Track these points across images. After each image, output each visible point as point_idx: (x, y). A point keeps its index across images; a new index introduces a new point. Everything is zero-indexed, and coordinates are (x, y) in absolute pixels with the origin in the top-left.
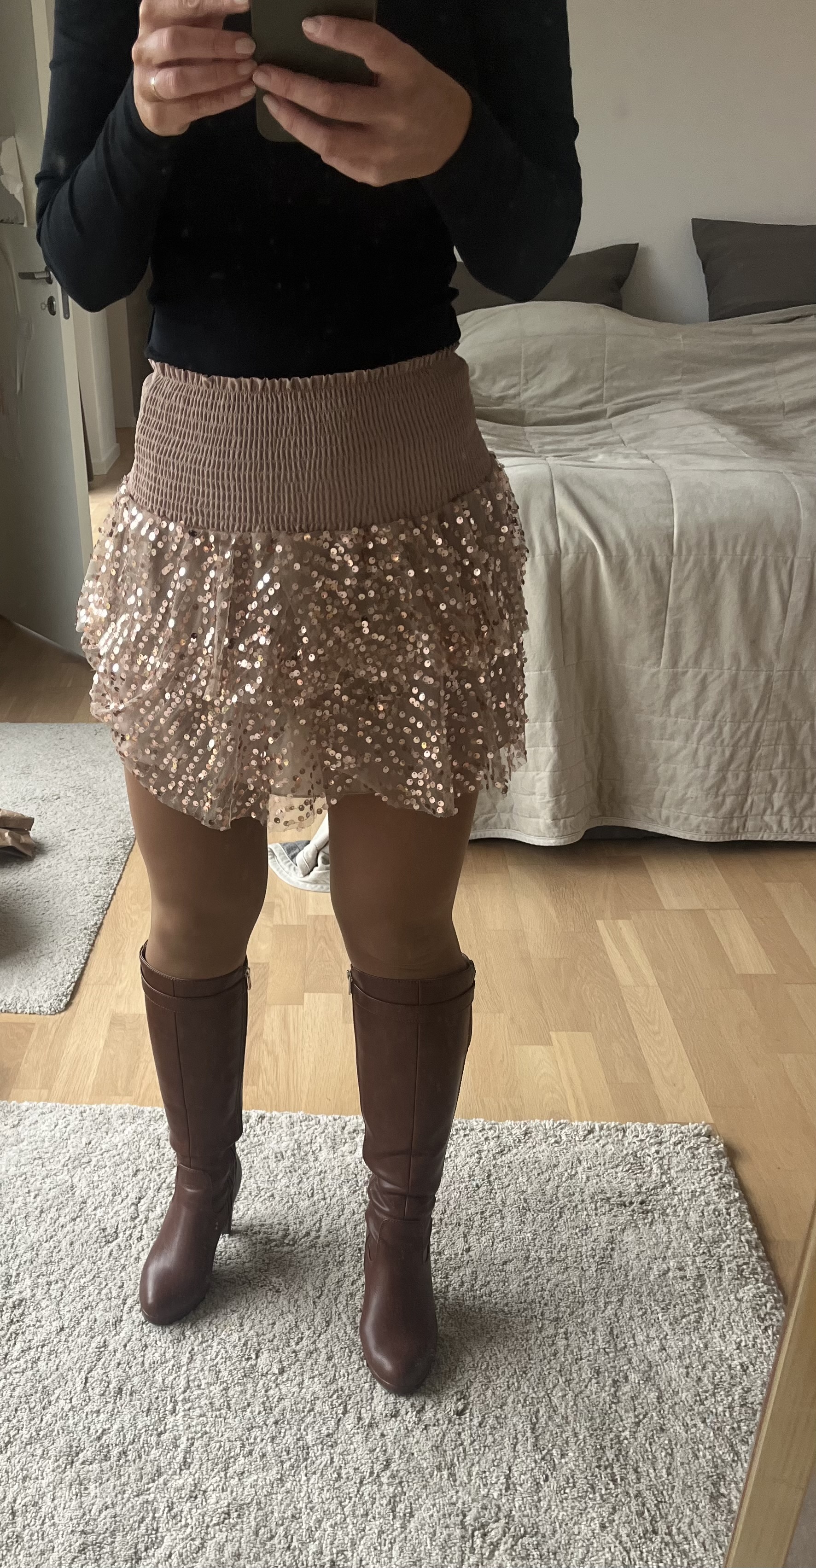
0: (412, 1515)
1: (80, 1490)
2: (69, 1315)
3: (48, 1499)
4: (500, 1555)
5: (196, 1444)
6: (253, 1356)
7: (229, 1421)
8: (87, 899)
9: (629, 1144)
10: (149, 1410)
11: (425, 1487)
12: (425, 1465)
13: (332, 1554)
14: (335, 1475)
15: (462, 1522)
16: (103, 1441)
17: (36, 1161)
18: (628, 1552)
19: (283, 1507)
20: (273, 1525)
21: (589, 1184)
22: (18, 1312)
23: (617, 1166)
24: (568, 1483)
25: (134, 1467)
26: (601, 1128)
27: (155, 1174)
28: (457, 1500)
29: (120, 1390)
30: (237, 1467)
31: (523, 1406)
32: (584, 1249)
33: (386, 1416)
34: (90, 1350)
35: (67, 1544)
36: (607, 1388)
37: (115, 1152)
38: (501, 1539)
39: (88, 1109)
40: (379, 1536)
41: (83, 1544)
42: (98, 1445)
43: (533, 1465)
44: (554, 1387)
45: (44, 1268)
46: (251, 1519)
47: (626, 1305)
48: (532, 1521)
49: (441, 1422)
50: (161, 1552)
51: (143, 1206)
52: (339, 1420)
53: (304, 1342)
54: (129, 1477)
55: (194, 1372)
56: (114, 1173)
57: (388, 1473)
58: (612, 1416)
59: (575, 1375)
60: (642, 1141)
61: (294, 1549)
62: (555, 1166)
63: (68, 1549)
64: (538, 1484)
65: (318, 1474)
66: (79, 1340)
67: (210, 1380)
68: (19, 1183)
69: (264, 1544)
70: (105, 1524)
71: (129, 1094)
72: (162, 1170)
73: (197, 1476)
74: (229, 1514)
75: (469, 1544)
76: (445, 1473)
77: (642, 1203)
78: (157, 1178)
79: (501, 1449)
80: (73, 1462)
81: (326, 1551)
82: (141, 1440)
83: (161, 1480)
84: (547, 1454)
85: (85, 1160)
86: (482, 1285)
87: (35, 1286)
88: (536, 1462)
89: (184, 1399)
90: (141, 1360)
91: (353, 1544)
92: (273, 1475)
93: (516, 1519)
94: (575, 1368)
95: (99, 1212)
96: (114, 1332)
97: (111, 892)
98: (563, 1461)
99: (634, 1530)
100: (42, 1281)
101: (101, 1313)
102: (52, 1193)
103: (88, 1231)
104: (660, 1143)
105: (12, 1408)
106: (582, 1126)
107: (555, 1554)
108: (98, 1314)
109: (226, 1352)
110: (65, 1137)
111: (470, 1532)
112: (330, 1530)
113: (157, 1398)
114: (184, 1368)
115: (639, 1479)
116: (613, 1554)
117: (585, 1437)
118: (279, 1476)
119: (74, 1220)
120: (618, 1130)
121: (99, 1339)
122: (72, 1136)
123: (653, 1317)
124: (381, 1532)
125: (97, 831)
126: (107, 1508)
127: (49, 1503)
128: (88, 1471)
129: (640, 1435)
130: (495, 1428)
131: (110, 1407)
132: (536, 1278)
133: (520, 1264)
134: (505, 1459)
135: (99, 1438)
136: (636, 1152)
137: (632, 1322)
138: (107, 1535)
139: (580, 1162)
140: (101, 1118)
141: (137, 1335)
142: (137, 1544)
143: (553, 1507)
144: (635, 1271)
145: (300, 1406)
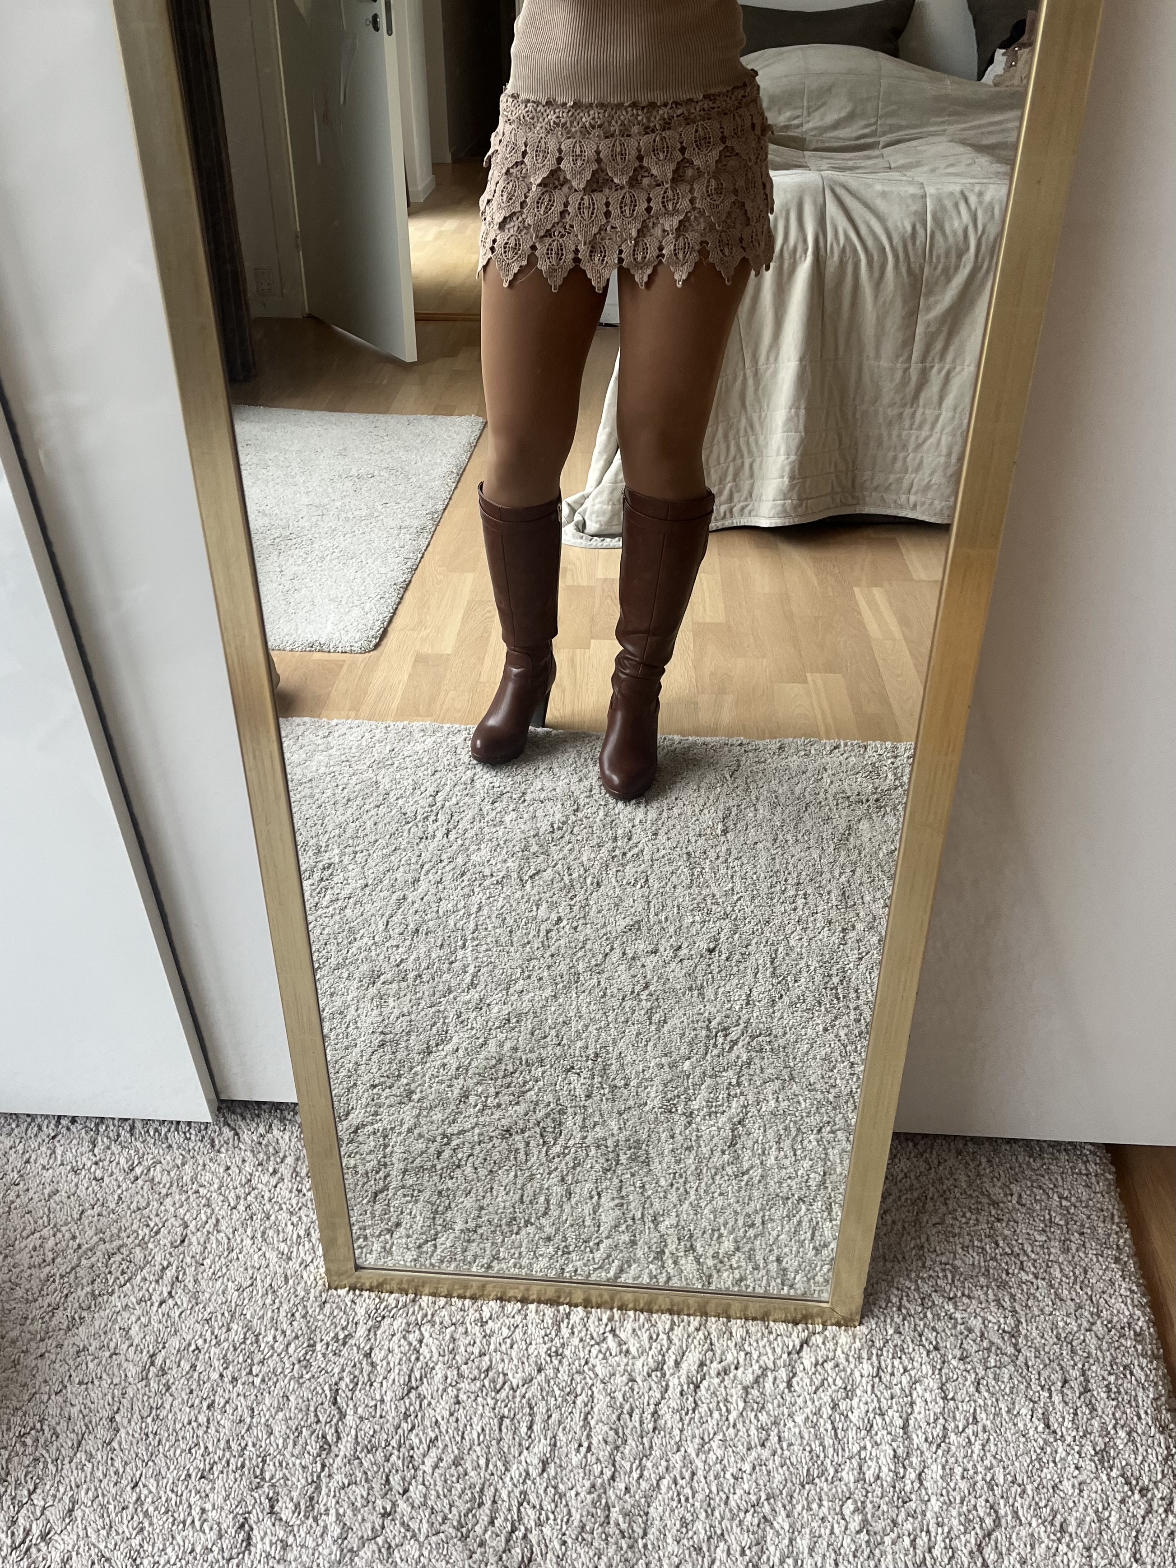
0: (665, 1022)
2: (373, 875)
3: (352, 1009)
5: (482, 971)
6: (534, 908)
7: (512, 954)
8: (398, 560)
10: (442, 945)
11: (678, 1002)
12: (678, 987)
13: (596, 1049)
14: (602, 993)
15: (708, 1026)
16: (401, 967)
19: (556, 1015)
20: (547, 1029)
21: (832, 786)
22: (327, 873)
23: (858, 773)
24: (799, 999)
26: (846, 745)
28: (705, 1011)
29: (417, 931)
30: (518, 987)
31: (765, 946)
32: (826, 834)
33: (647, 952)
34: (392, 902)
36: (837, 934)
37: (416, 757)
38: (739, 1038)
39: (392, 725)
40: (637, 1036)
41: (382, 1041)
42: (397, 969)
43: (771, 987)
44: (793, 933)
45: (350, 841)
46: (528, 1024)
48: (767, 1026)
49: (694, 957)
50: (450, 1047)
51: (440, 798)
52: (607, 955)
53: (578, 899)
54: (423, 992)
55: (482, 919)
56: (415, 773)
57: (647, 992)
58: (840, 953)
59: (810, 925)
60: (880, 755)
61: (564, 1046)
62: (804, 772)
63: (369, 1045)
64: (774, 1001)
65: (587, 992)
66: (382, 894)
67: (497, 925)
68: (328, 779)
69: (538, 1041)
70: (401, 1027)
71: (431, 715)
73: (482, 994)
74: (509, 1021)
75: (712, 1042)
76: (696, 993)
77: (877, 800)
79: (744, 977)
80: (374, 983)
81: (592, 1046)
82: (435, 967)
83: (451, 996)
84: (783, 979)
85: (389, 762)
86: (736, 859)
87: (342, 854)
88: (773, 985)
89: (473, 938)
90: (436, 909)
91: (614, 1042)
92: (548, 993)
93: (753, 1025)
94: (811, 919)
95: (400, 802)
96: (412, 889)
97: (420, 555)
98: (797, 984)
99: (851, 1032)
100: (349, 850)
102: (358, 787)
103: (390, 815)
104: (896, 757)
105: (322, 942)
106: (829, 743)
107: (784, 1048)
108: (399, 875)
109: (511, 906)
110: (371, 745)
111: (714, 1033)
112: (595, 1032)
113: (449, 937)
114: (474, 916)
115: (858, 998)
116: (832, 1048)
117: (816, 968)
118: (553, 994)
119: (378, 807)
120: (860, 747)
121: (399, 894)
122: (378, 745)
124: (638, 1034)
126: (404, 1016)
127: (353, 1012)
128: (388, 989)
129: (862, 968)
130: (740, 962)
131: (408, 943)
132: (782, 855)
133: (769, 845)
134: (746, 983)
135: (398, 966)
136: (874, 763)
137: (861, 888)
139: (826, 770)
140: (404, 732)
141: (434, 891)
142: (429, 1041)
143: (785, 1017)
145: (573, 945)
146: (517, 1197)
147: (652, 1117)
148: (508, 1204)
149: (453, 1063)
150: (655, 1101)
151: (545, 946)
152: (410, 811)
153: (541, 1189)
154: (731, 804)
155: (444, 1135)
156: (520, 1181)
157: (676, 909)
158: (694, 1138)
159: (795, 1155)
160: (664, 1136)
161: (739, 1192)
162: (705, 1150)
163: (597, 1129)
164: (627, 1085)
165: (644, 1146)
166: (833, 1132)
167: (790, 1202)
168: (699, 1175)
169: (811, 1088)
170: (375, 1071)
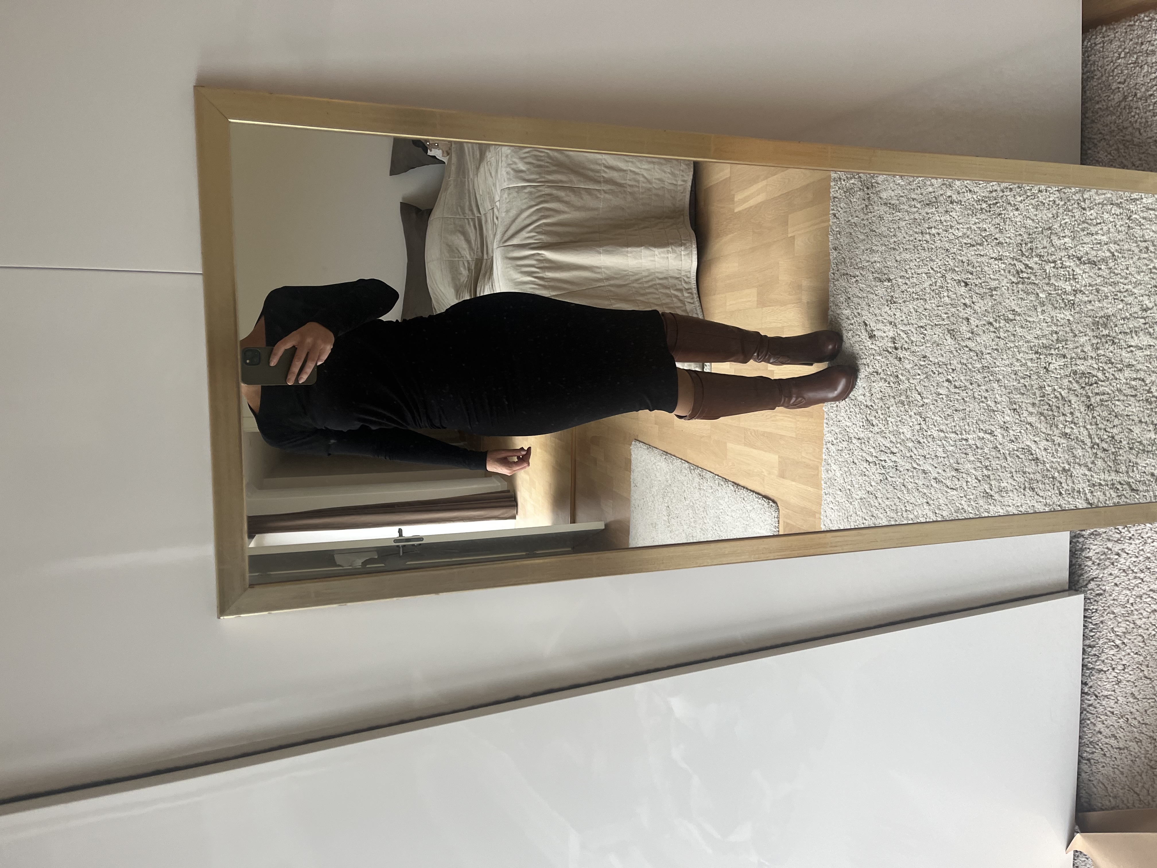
0: (1014, 310)
1: (1004, 491)
2: (921, 499)
4: (1031, 264)
5: (982, 427)
6: (941, 396)
7: (971, 409)
8: (720, 491)
9: (840, 195)
10: (966, 454)
11: (1000, 303)
12: (990, 303)
13: (1032, 353)
14: (996, 352)
15: (1016, 284)
16: (980, 479)
17: (849, 520)
18: (1028, 196)
19: (1011, 380)
20: (1020, 385)
21: (859, 216)
23: (851, 201)
24: (997, 227)
25: (993, 462)
26: (833, 210)
27: (856, 453)
28: (1007, 286)
29: (957, 470)
30: (992, 404)
31: (963, 251)
32: (890, 219)
33: (968, 324)
34: (938, 487)
35: (1030, 499)
36: (954, 207)
37: (844, 475)
38: (1024, 264)
39: (824, 491)
41: (1029, 489)
42: (982, 481)
43: (989, 246)
44: (954, 235)
45: (899, 514)
46: (1017, 397)
47: (915, 196)
48: (1015, 246)
49: (970, 295)
50: (1033, 446)
51: (870, 459)
52: (970, 350)
53: (934, 370)
54: (997, 464)
55: (948, 429)
56: (855, 475)
57: (994, 323)
58: (967, 204)
59: (948, 224)
60: (839, 188)
61: (1031, 374)
62: (851, 234)
63: (1033, 498)
64: (998, 243)
65: (995, 361)
66: (933, 493)
67: (952, 419)
69: (1028, 390)
70: (1020, 477)
71: (818, 467)
72: (854, 449)
73: (997, 427)
74: (1014, 410)
75: (1026, 280)
76: (994, 293)
77: (868, 188)
78: (857, 451)
79: (983, 263)
80: (991, 496)
81: (1031, 356)
82: (980, 458)
83: (999, 446)
84: (984, 238)
85: (848, 492)
86: (907, 272)
88: (988, 244)
89: (961, 434)
90: (942, 459)
91: (1028, 342)
92: (995, 385)
93: (1014, 255)
94: (945, 223)
95: (873, 484)
96: (930, 474)
97: (717, 477)
98: (988, 230)
99: (1018, 193)
100: (905, 515)
101: (920, 482)
102: (864, 511)
103: (881, 490)
104: (840, 179)
106: (832, 220)
107: (1030, 234)
108: (920, 483)
109: (939, 411)
111: (1021, 279)
112: (1021, 355)
113: (960, 449)
114: (946, 434)
115: (996, 191)
116: (1029, 204)
117: (977, 219)
118: (996, 382)
119: (876, 497)
120: (834, 201)
121: (933, 482)
122: (837, 499)
123: (921, 182)
124: (1022, 327)
125: (686, 485)
126: (1013, 476)
127: (1011, 508)
128: (995, 487)
129: (976, 190)
130: (973, 266)
131: (964, 475)
132: (903, 244)
133: (897, 252)
134: (987, 261)
135: (980, 481)
136: (844, 191)
137: (924, 194)
138: (1025, 476)
139: (849, 221)
140: (828, 483)
141: (931, 460)
142: (1029, 460)
143: (1009, 235)
144: (900, 192)
145: (964, 371)
146: (1132, 399)
147: (1077, 316)
148: (1137, 404)
149: (1043, 444)
150: (1067, 314)
151: (966, 388)
152: (879, 477)
153: (1127, 384)
154: (871, 277)
155: (1092, 448)
156: (1122, 398)
157: (940, 308)
158: (1091, 288)
159: (1100, 223)
160: (1090, 307)
161: (1125, 258)
162: (1099, 280)
163: (1086, 350)
164: (1056, 333)
165: (1097, 319)
166: (1084, 201)
167: (1131, 225)
168: (1115, 284)
169: (1055, 216)
170: (1050, 494)
